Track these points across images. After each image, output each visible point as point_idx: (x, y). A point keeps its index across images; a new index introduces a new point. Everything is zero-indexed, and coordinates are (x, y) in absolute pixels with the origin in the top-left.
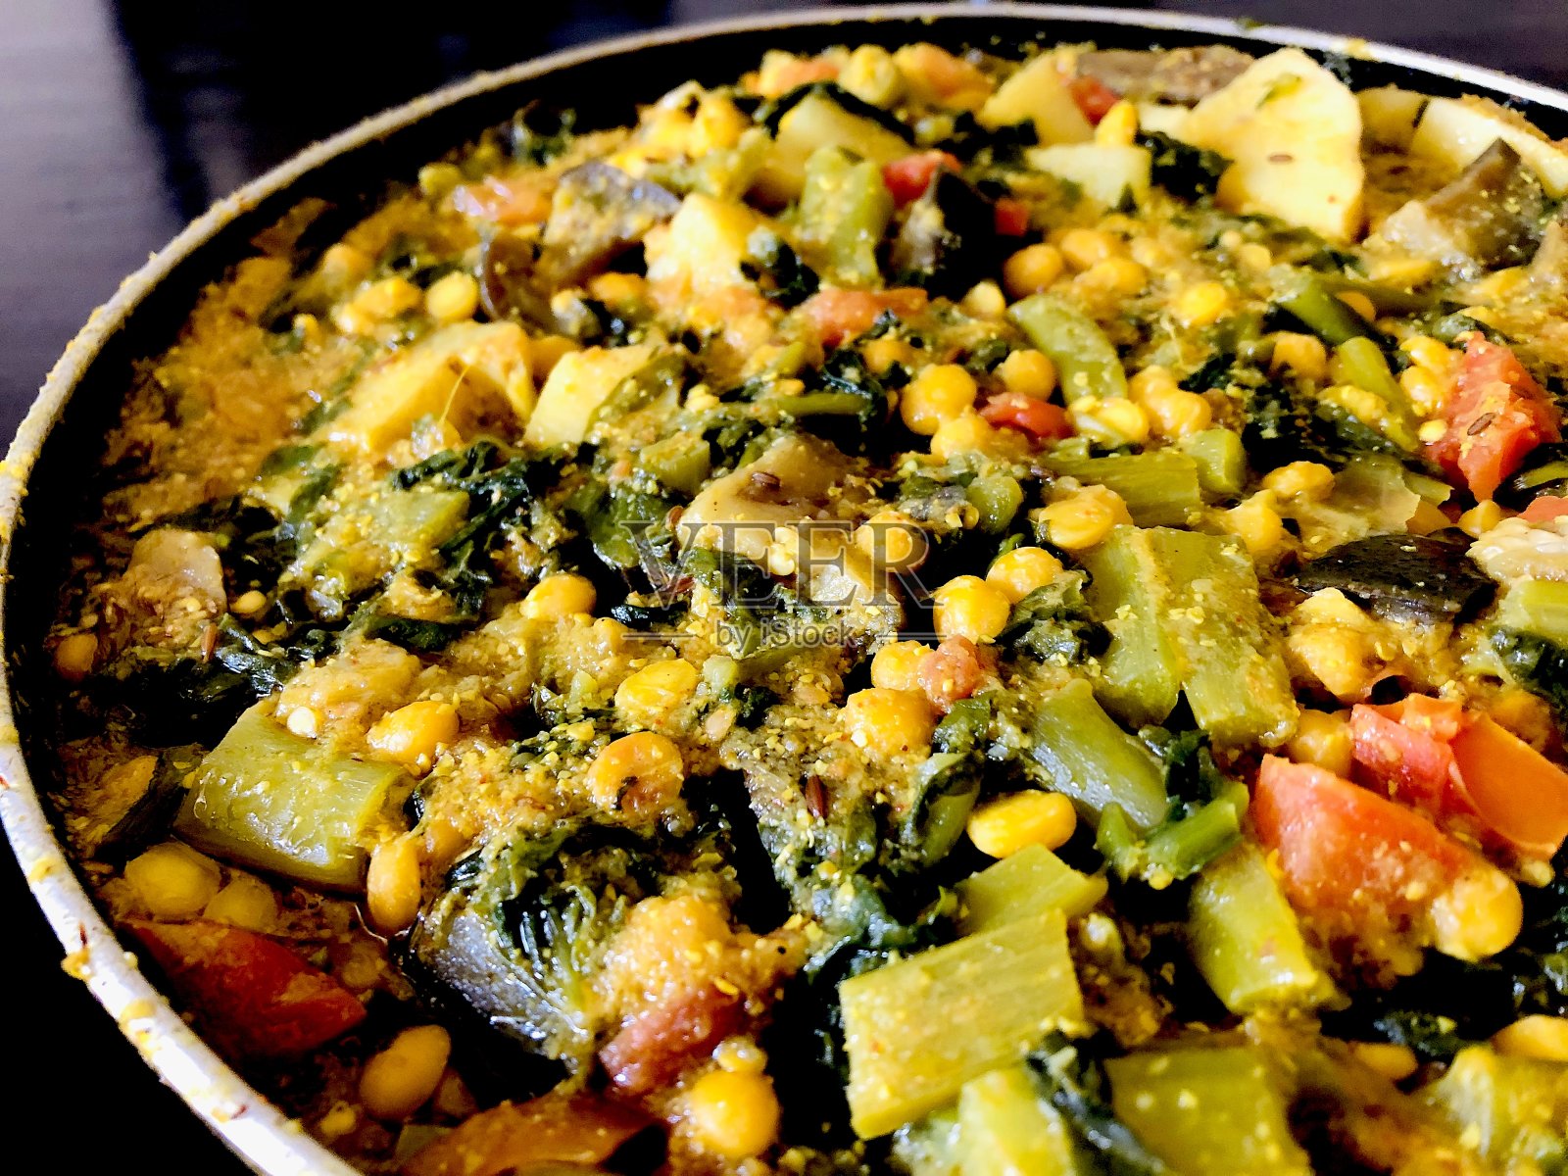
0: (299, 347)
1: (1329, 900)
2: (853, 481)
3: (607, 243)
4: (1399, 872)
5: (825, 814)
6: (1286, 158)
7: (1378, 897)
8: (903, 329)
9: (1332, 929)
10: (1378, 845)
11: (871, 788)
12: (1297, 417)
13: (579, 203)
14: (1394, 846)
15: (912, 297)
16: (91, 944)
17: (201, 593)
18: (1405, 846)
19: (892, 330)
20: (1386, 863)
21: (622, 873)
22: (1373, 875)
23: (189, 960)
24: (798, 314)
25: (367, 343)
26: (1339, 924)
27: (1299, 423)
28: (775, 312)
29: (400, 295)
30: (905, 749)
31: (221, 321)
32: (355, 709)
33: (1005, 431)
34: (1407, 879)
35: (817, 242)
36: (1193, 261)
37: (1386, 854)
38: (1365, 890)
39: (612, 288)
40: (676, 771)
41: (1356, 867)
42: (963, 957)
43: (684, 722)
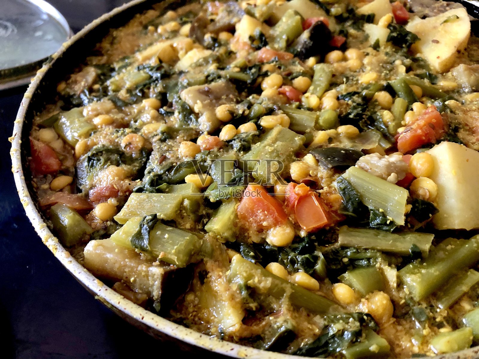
0: (146, 34)
1: (244, 218)
2: (231, 96)
3: (227, 23)
4: (262, 218)
5: (160, 163)
6: (437, 42)
7: (256, 221)
8: (278, 63)
9: (242, 225)
10: (260, 210)
11: (174, 161)
12: (364, 114)
13: (225, 12)
14: (263, 211)
15: (287, 55)
16: (16, 136)
17: (86, 81)
18: (266, 212)
19: (274, 63)
20: (260, 215)
21: (114, 160)
22: (256, 216)
23: (35, 148)
24: (256, 53)
25: (160, 35)
26: (244, 225)
27: (364, 116)
28: (251, 51)
29: (174, 26)
30: (187, 156)
31: (136, 24)
32: (95, 113)
33: (281, 96)
34: (264, 220)
35: (274, 35)
36: (379, 65)
37: (261, 212)
38: (253, 219)
39: (223, 36)
40: (140, 145)
41: (253, 213)
42: (155, 196)
43: (150, 136)
